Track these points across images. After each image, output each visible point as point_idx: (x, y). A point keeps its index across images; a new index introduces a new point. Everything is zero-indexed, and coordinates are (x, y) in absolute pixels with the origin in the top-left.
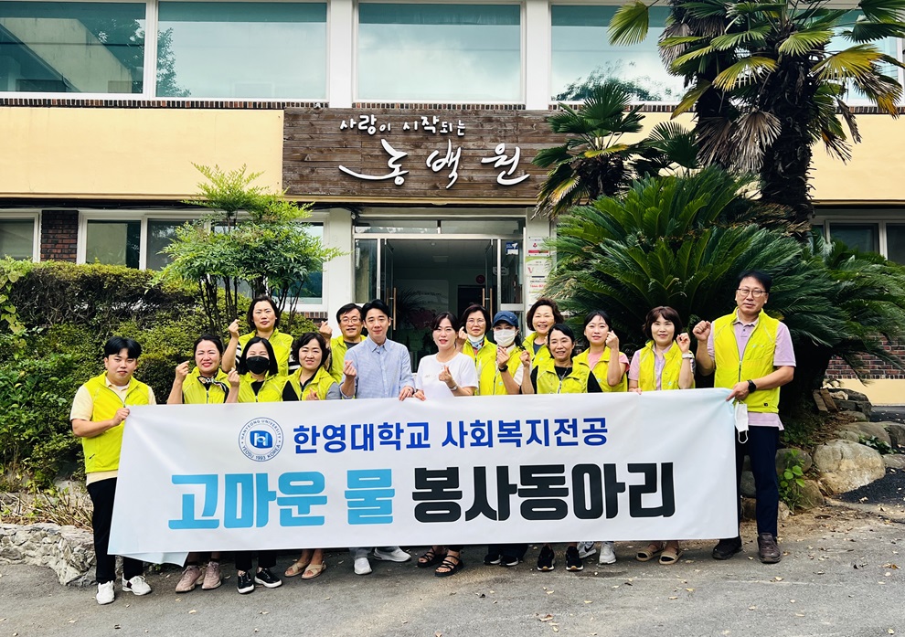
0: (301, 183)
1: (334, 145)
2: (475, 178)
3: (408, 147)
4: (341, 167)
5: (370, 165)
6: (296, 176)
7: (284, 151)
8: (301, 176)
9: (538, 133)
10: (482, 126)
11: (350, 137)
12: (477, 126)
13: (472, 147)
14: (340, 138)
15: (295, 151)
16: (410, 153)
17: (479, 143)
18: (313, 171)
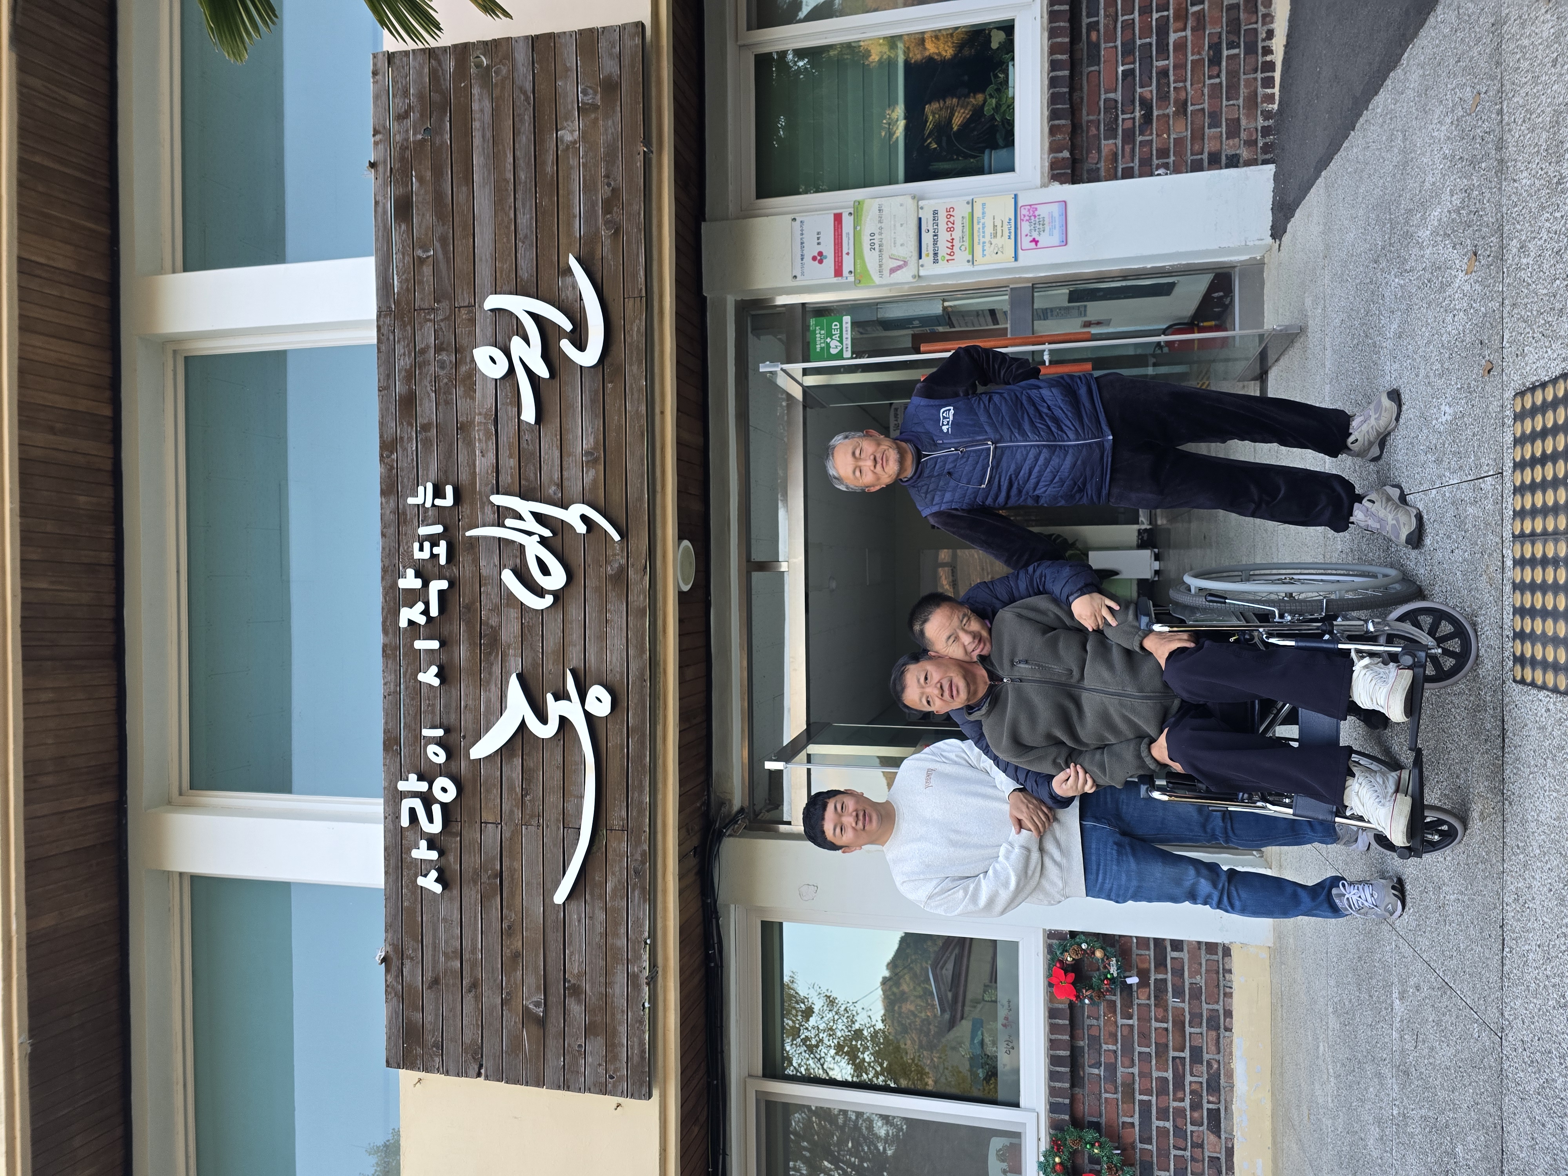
0: (615, 1033)
1: (495, 913)
2: (588, 443)
3: (497, 669)
4: (560, 896)
5: (554, 799)
6: (596, 1047)
7: (517, 1082)
8: (590, 1030)
9: (443, 240)
10: (426, 427)
11: (472, 861)
12: (427, 443)
13: (491, 456)
14: (472, 895)
15: (516, 1045)
16: (515, 664)
17: (478, 434)
18: (575, 991)
